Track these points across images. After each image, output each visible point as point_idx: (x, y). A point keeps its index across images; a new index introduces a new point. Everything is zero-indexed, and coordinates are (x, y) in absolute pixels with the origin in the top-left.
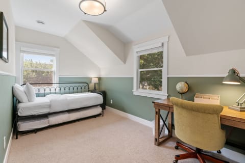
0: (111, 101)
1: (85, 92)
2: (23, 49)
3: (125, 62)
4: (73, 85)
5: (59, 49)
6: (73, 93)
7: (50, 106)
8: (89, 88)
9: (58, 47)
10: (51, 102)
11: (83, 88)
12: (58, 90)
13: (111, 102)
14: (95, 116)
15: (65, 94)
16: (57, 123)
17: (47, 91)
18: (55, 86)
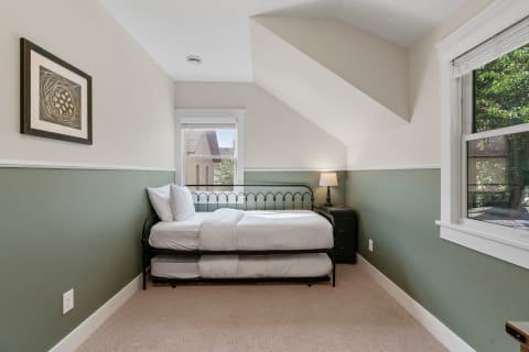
0: (371, 242)
1: (293, 208)
2: (184, 120)
3: (408, 116)
4: (284, 189)
5: (243, 111)
6: (274, 208)
7: (197, 236)
8: (312, 200)
9: (243, 108)
10: (202, 225)
11: (298, 197)
12: (241, 200)
13: (371, 248)
14: (309, 281)
15: (256, 209)
16: (213, 276)
17: (222, 201)
18: (237, 190)
